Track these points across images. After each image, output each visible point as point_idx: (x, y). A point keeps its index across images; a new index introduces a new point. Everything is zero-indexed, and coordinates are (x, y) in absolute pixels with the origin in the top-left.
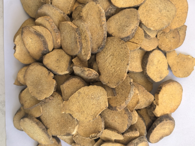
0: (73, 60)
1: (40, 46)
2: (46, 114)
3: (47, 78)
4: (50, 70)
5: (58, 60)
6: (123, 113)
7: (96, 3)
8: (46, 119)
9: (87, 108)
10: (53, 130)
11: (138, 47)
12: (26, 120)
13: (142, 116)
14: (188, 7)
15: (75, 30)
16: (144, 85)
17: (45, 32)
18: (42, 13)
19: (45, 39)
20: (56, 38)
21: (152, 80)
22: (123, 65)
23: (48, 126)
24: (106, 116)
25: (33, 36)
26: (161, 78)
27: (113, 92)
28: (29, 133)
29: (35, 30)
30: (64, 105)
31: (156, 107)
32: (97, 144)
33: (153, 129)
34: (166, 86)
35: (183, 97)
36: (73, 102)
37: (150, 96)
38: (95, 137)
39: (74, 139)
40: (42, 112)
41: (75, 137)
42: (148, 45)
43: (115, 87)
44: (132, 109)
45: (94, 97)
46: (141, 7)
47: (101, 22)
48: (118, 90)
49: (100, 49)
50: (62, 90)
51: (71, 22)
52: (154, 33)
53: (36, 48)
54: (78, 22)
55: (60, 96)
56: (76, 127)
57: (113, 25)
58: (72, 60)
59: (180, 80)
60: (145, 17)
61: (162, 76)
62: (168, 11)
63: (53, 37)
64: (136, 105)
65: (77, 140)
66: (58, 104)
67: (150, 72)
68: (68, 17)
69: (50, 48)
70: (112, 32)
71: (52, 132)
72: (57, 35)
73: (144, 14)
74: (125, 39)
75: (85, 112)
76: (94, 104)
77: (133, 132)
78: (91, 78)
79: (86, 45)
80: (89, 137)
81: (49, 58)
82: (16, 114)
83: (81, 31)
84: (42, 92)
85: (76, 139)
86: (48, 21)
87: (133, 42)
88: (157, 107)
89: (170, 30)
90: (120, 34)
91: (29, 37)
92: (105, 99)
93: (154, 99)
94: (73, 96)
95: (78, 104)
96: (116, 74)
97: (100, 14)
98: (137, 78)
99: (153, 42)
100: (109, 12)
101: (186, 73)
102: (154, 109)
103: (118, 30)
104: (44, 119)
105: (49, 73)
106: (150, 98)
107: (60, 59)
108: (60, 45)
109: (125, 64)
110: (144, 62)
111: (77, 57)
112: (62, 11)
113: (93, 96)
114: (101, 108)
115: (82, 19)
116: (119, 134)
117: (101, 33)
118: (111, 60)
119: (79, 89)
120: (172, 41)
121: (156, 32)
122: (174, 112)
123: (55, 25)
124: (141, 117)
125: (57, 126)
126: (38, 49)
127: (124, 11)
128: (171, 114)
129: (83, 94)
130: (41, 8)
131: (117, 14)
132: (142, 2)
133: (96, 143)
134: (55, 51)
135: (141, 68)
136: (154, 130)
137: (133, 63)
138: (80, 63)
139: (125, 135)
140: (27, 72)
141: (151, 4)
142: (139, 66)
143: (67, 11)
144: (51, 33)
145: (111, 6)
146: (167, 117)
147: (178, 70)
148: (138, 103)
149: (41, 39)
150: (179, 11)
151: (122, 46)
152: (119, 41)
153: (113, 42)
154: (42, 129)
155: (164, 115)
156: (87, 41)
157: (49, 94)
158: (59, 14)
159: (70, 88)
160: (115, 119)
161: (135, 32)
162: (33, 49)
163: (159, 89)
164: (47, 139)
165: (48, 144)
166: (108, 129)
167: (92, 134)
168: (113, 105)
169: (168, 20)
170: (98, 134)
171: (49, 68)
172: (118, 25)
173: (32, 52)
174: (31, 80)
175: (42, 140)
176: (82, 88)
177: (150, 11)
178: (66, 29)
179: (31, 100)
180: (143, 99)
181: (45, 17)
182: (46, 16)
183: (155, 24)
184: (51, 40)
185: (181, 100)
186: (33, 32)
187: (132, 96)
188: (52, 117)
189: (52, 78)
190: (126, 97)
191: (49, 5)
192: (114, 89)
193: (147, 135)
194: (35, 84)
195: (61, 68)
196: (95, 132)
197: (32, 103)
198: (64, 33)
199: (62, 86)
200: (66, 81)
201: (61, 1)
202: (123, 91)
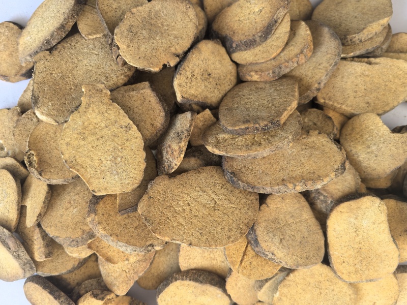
0: (208, 112)
1: (243, 32)
2: (86, 46)
3: (166, 50)
4: (183, 57)
5: (209, 75)
6: (85, 228)
7: (337, 170)
8: (73, 48)
9: (93, 147)
10: (46, 63)
11: (234, 266)
13: (81, 266)
15: (277, 119)
16: (153, 271)
17: (275, 44)
18: (321, 36)
19: (260, 44)
20: (261, 71)
21: (162, 292)
22: (190, 233)
23: (55, 52)
24: (78, 188)
25: (267, 15)
27: (130, 204)
28: (44, 6)
29: (279, 21)
30: (102, 91)
31: (100, 299)
32: (17, 166)
33: (51, 293)
36: (108, 114)
37: (125, 288)
38: (29, 162)
39: (29, 112)
40: (91, 37)
41: (33, 115)
42: (239, 285)
43: (140, 211)
44: (94, 248)
45: (118, 162)
46: (327, 269)
48: (135, 217)
50: (138, 85)
51: (297, 109)
52: (269, 297)
53: (238, 22)
54: (294, 127)
55: (126, 79)
56: (52, 119)
57: (287, 205)
58: (208, 109)
60: (304, 279)
63: (263, 63)
64: (103, 256)
65: (27, 120)
66: (107, 77)
67: (180, 288)
68: (311, 99)
69: (237, 57)
70: (269, 205)
71: (42, 62)
72: (269, 74)
73: (312, 278)
74: (253, 236)
75: (82, 143)
76: (102, 163)
77: (43, 249)
78: (164, 154)
79: (241, 144)
80: (30, 150)
81: (213, 53)
84: (132, 40)
85: (30, 116)
86: (302, 52)
87: (245, 254)
88: (100, 302)
90: (264, 224)
91: (263, 5)
92: (113, 189)
93: (118, 294)
94: (122, 112)
95: (103, 125)
96: (169, 215)
97: (312, 180)
98: (169, 256)
99: (249, 294)
100: (319, 196)
102: (95, 296)
103: (275, 219)
104: (73, 44)
105: (178, 56)
106: (121, 286)
107: (211, 80)
108: (245, 80)
109: (191, 238)
110: (200, 275)
111: (215, 120)
112: (325, 84)
113: (119, 159)
114: (92, 180)
115: (302, 134)
116: (36, 218)
117: (267, 179)
118: (204, 202)
119: (138, 126)
121: (270, 301)
123: (292, 68)
124: (79, 264)
125: (56, 74)
126: (236, 26)
127: (318, 231)
129: (125, 138)
130: (332, 35)
131: (313, 216)
132: (339, 274)
133: (18, 164)
134: (231, 68)
135: (189, 268)
136: (49, 295)
138: (200, 128)
139: (37, 231)
140: (182, 3)
141: (335, 293)
142: (193, 263)
143: (324, 95)
144: (274, 58)
145: (332, 202)
148: (109, 260)
149: (259, 34)
151: (235, 230)
152: (248, 223)
153: (246, 208)
154: (49, 37)
156: (248, 147)
157: (128, 57)
158: (317, 77)
159: (141, 105)
160: (71, 209)
161: (269, 259)
162: (236, 16)
164: (29, 49)
165: (20, 52)
166: (48, 193)
167: (38, 155)
168: (100, 207)
170: (36, 169)
171: (190, 55)
172: (287, 217)
173: (230, 14)
174: (163, 12)
175: (29, 38)
176: (139, 134)
177: (318, 291)
178: (279, 95)
179: (117, 10)
180: (118, 270)
181: (312, 43)
182: (312, 47)
183: (286, 302)
184: (256, 59)
186: (275, 17)
187: (123, 249)
188: (76, 62)
189: (166, 63)
190: (119, 237)
191: (339, 55)
192: (136, 209)
193: (40, 277)
194: (153, 22)
195: (189, 85)
196: (41, 162)
197: (109, 14)
198: (271, 91)
199: (147, 86)
200: (158, 96)
201: (349, 83)
202: (133, 229)
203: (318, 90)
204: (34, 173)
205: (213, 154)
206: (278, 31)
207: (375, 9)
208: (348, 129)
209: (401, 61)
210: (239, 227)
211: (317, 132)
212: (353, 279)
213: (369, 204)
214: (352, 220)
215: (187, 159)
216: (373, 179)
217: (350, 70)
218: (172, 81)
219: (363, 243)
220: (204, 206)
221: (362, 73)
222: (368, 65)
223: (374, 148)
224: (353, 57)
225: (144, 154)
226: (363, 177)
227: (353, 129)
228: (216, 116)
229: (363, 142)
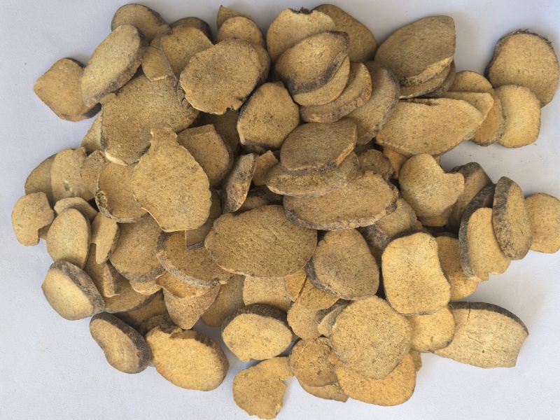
0: (270, 153)
1: (304, 75)
2: (151, 88)
3: (230, 94)
4: (246, 101)
5: (272, 117)
6: (154, 264)
7: (387, 208)
8: (139, 90)
9: (162, 187)
10: (113, 105)
11: (293, 296)
12: (136, 44)
13: (149, 302)
14: (386, 405)
15: (333, 161)
16: (217, 308)
17: (335, 87)
18: (380, 79)
19: (321, 87)
20: (322, 113)
21: (227, 326)
22: (253, 265)
23: (122, 95)
24: (146, 227)
25: (327, 59)
26: (232, 344)
27: (196, 241)
28: (105, 44)
29: (339, 65)
30: (169, 134)
31: (167, 332)
32: (86, 206)
33: (120, 327)
34: (212, 356)
35: (191, 391)
36: (176, 156)
37: (191, 322)
38: (100, 201)
39: (95, 152)
40: (155, 79)
41: (99, 156)
42: (300, 317)
43: (206, 246)
44: (162, 283)
45: (185, 201)
46: (383, 302)
47: (348, 217)
48: (202, 253)
49: (291, 215)
50: (204, 127)
51: (354, 151)
53: (300, 64)
54: (349, 168)
55: (191, 121)
56: (121, 161)
57: (345, 242)
58: (270, 151)
59: (227, 385)
60: (361, 311)
61: (235, 346)
62: (373, 362)
63: (324, 105)
64: (171, 291)
65: (94, 160)
66: (173, 119)
67: (244, 321)
68: (370, 140)
69: (299, 98)
70: (327, 241)
71: (109, 105)
72: (329, 116)
73: (368, 310)
74: (311, 269)
75: (152, 183)
76: (171, 202)
77: (112, 285)
78: (229, 193)
79: (300, 184)
80: (100, 190)
81: (276, 96)
82: (150, 12)
83: (329, 174)
84: (197, 84)
85: (96, 157)
86: (360, 96)
87: (303, 286)
88: (168, 336)
89: (333, 366)
90: (322, 258)
91: (324, 49)
92: (181, 226)
93: (184, 328)
94: (189, 154)
95: (171, 166)
96: (234, 249)
97: (365, 217)
99: (310, 328)
100: (376, 233)
101: (244, 398)
102: (163, 330)
103: (333, 254)
104: (138, 86)
105: (241, 100)
106: (187, 320)
107: (273, 122)
108: (307, 121)
109: (253, 270)
110: (263, 309)
111: (277, 161)
112: (383, 126)
113: (187, 198)
114: (162, 218)
115: (357, 175)
117: (324, 217)
118: (266, 238)
119: (203, 167)
120: (313, 368)
121: (330, 334)
122: (159, 371)
123: (351, 111)
124: (145, 301)
125: (123, 116)
126: (298, 69)
127: (374, 266)
128: (155, 366)
129: (192, 178)
130: (391, 78)
131: (369, 252)
132: (394, 306)
133: (87, 203)
134: (293, 109)
135: (253, 302)
136: (117, 329)
137: (262, 285)
138: (263, 169)
139: (107, 267)
140: (245, 46)
141: (391, 326)
142: (257, 297)
143: (383, 137)
144: (335, 101)
145: (387, 239)
146: (146, 357)
147: (250, 382)
148: (176, 294)
149: (320, 78)
150: (378, 385)
151: (294, 263)
152: (306, 257)
153: (304, 243)
154: (115, 80)
155: (151, 351)
156: (306, 187)
157: (193, 101)
158: (375, 119)
159: (206, 147)
160: (140, 245)
161: (326, 290)
162: (298, 58)
163: (206, 339)
164: (93, 90)
165: (83, 92)
166: (117, 231)
167: (107, 195)
168: (169, 243)
169: (353, 361)
170: (107, 208)
171: (252, 97)
172: (344, 252)
173: (292, 56)
174: (226, 56)
175: (92, 78)
176: (204, 175)
177: (374, 323)
178: (337, 137)
179: (181, 52)
180: (184, 306)
181: (370, 86)
182: (371, 90)
183: (344, 333)
184: (317, 101)
185: (185, 387)
186: (335, 61)
187: (190, 283)
189: (230, 107)
190: (187, 271)
191: (396, 97)
192: (202, 245)
193: (107, 314)
194: (217, 66)
195: (252, 127)
196: (111, 201)
197: (174, 57)
198: (331, 133)
199: (211, 129)
200: (222, 138)
201: (408, 124)
202: (199, 265)
203: (377, 131)
204: (104, 212)
205: (275, 194)
206: (338, 75)
207: (438, 48)
208: (406, 169)
209: (461, 101)
210: (297, 260)
211: (372, 173)
212: (407, 311)
213: (420, 240)
214: (405, 255)
215: (250, 199)
216: (429, 218)
217: (409, 112)
218: (236, 124)
219: (416, 277)
220: (266, 241)
221: (422, 115)
222: (427, 106)
223: (429, 187)
224: (414, 98)
225: (209, 194)
226: (420, 215)
227: (410, 169)
228: (278, 157)
229: (420, 182)
